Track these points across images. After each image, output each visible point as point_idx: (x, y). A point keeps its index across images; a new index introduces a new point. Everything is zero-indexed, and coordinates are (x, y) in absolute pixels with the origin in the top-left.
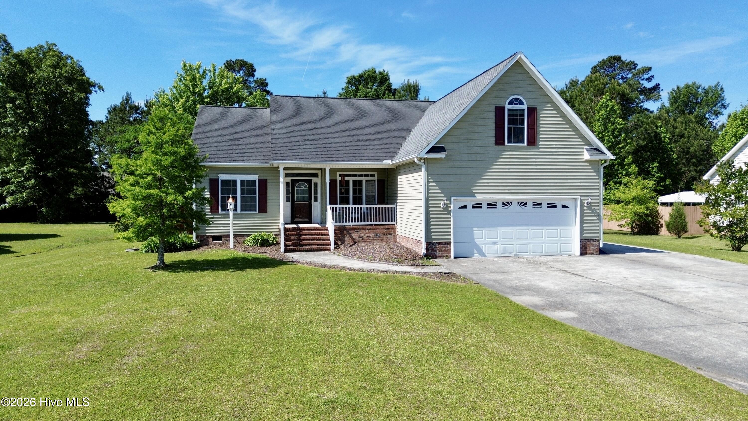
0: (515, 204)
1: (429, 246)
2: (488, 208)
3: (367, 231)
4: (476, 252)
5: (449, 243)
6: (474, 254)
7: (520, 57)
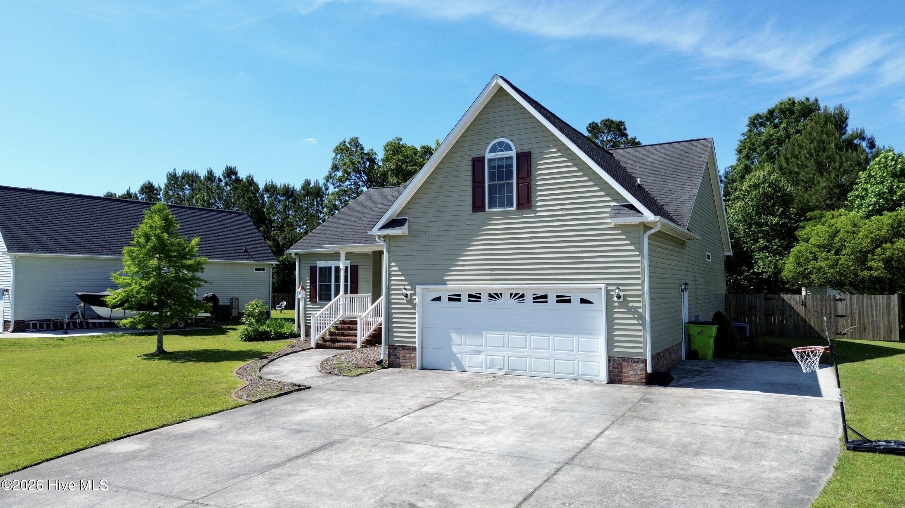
0: (506, 295)
1: (391, 351)
2: (469, 301)
4: (453, 364)
5: (414, 349)
6: (451, 366)
7: (497, 82)
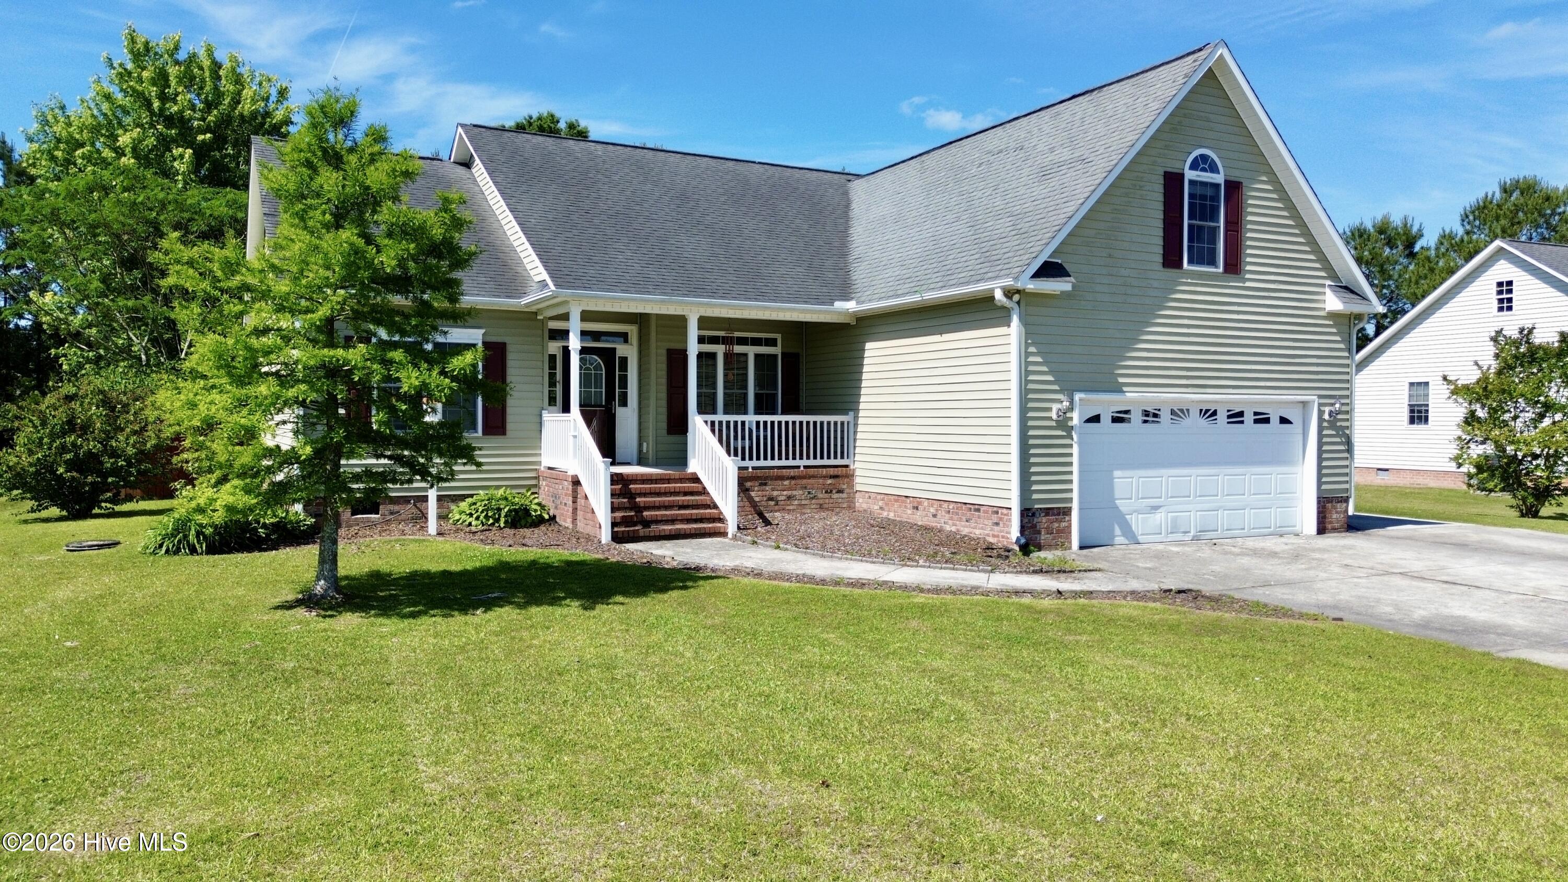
0: (1195, 413)
1: (1027, 520)
2: (1143, 421)
3: (786, 483)
4: (1117, 531)
5: (1067, 512)
6: (1114, 537)
7: (1221, 55)
